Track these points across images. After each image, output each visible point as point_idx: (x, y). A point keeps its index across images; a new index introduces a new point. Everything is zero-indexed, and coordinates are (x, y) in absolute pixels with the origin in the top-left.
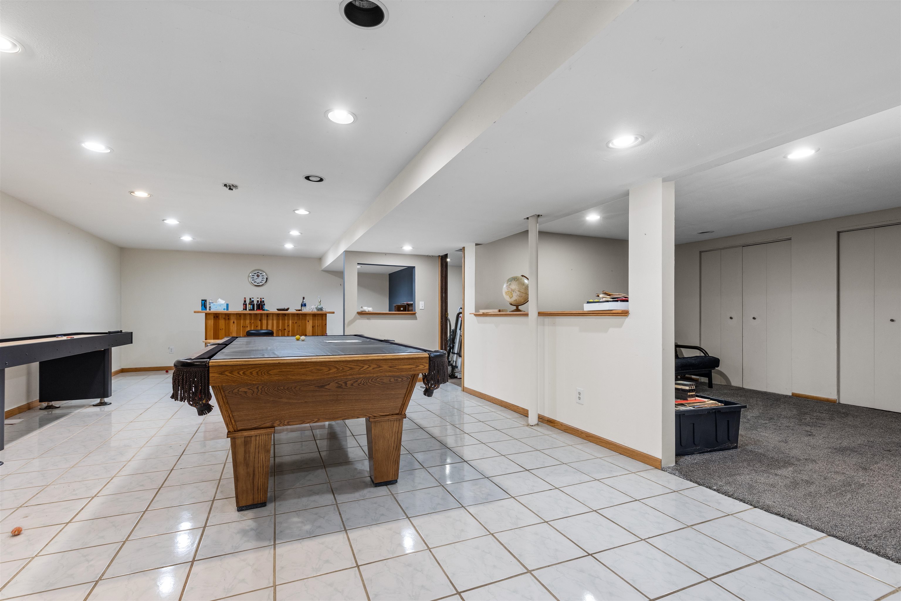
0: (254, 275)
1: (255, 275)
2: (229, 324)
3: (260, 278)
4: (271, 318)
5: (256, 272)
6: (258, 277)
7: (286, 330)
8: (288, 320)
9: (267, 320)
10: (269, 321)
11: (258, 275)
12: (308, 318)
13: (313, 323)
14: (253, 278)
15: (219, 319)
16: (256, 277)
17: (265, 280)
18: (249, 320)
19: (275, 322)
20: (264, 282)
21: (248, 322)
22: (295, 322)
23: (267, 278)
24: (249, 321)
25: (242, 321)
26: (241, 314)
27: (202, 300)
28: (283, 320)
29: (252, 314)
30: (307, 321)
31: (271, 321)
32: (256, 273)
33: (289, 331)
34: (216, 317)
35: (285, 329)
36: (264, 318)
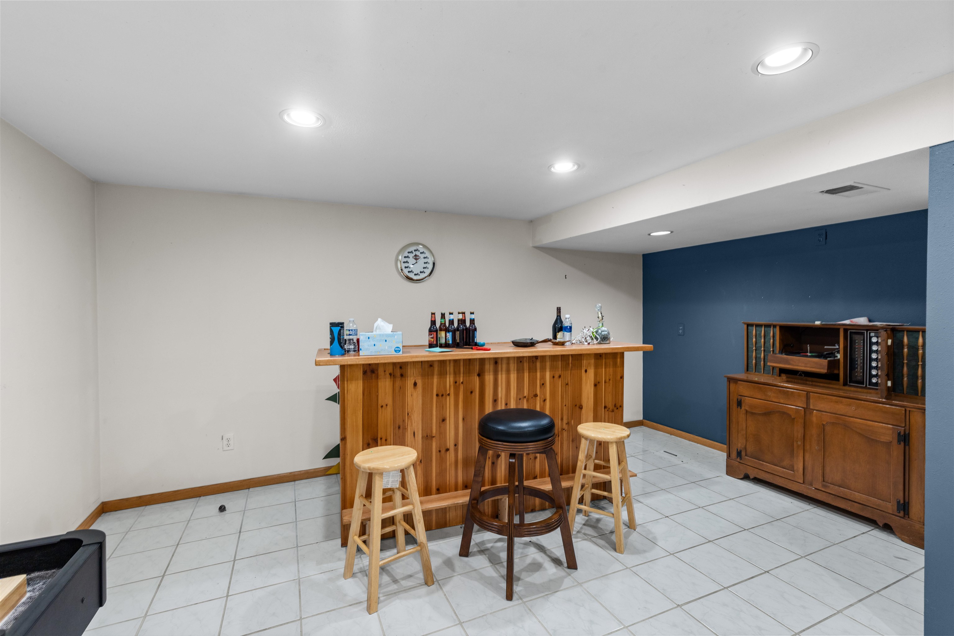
0: (408, 257)
1: (411, 255)
2: (402, 389)
3: (421, 261)
4: (504, 366)
5: (412, 249)
6: (416, 259)
7: (538, 398)
8: (543, 369)
9: (496, 373)
10: (500, 376)
11: (416, 255)
12: (585, 362)
13: (596, 375)
14: (407, 262)
15: (377, 378)
16: (411, 260)
17: (430, 266)
18: (452, 376)
19: (513, 377)
20: (428, 272)
21: (449, 380)
22: (557, 376)
23: (434, 264)
24: (452, 379)
25: (435, 380)
26: (433, 361)
27: (333, 325)
28: (533, 370)
29: (459, 360)
30: (583, 371)
31: (504, 376)
32: (411, 252)
33: (545, 400)
34: (369, 373)
35: (536, 396)
36: (489, 367)
